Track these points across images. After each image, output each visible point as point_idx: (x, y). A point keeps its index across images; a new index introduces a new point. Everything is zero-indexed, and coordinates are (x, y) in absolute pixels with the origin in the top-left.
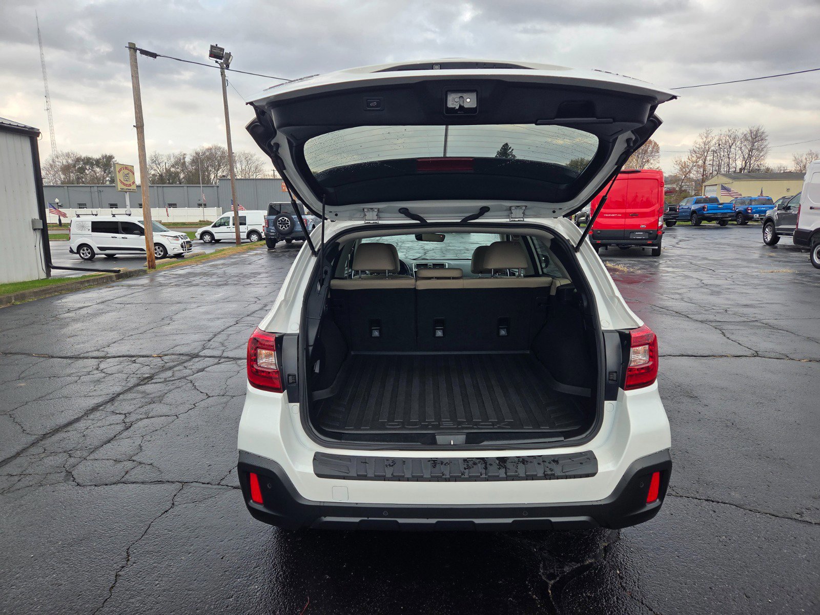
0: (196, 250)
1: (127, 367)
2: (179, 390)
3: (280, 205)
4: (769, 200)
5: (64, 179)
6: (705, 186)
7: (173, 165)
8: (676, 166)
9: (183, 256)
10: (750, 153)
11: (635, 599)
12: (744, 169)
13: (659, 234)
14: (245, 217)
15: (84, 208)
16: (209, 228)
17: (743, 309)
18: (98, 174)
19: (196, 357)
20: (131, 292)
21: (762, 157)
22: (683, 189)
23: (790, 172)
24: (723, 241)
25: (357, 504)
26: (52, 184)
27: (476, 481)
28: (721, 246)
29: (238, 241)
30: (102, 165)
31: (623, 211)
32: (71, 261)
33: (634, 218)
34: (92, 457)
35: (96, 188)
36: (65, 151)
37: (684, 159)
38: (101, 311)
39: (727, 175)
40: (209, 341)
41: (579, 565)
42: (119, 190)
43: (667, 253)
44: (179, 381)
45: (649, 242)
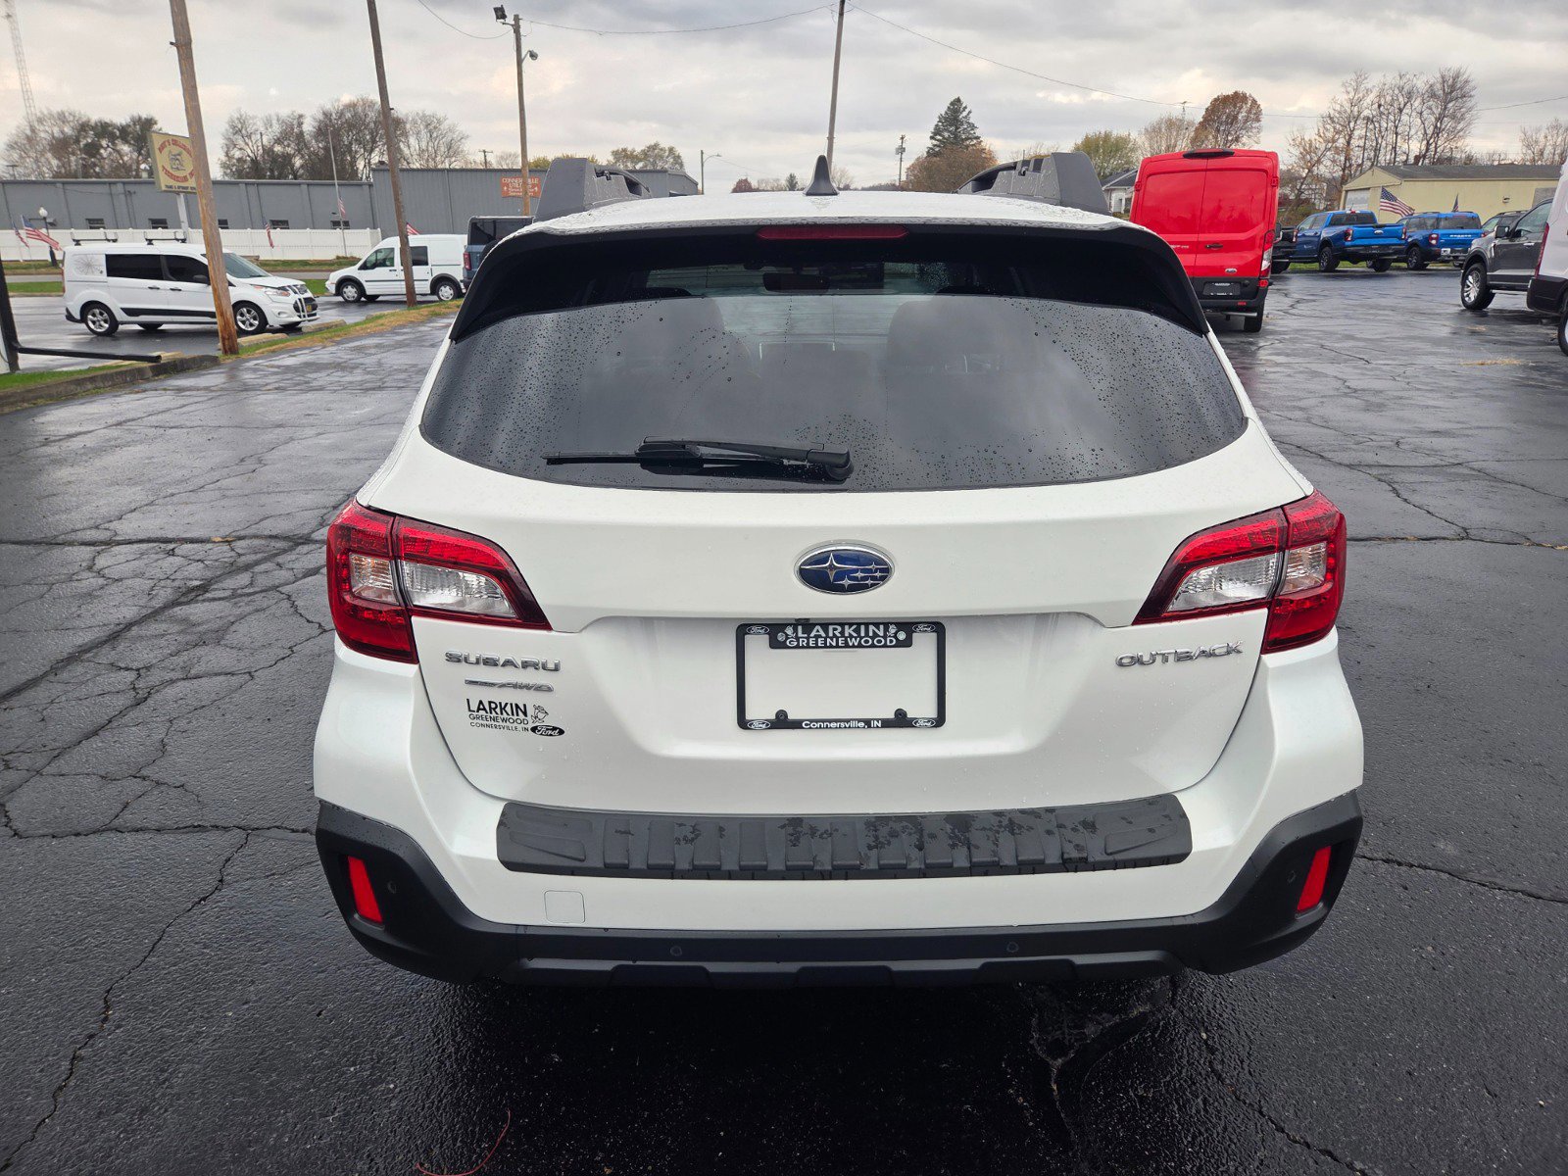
0: (327, 316)
1: (155, 564)
2: (262, 615)
3: (494, 221)
4: (1473, 218)
5: (58, 167)
6: (1347, 191)
7: (279, 139)
8: (1292, 149)
9: (300, 329)
10: (1439, 125)
11: (1245, 1103)
12: (1424, 156)
13: (1262, 287)
14: (425, 248)
15: (98, 228)
16: (352, 271)
17: (1430, 440)
18: (126, 158)
19: (303, 543)
20: (181, 402)
21: (1461, 133)
22: (1303, 197)
23: (1512, 164)
24: (1383, 302)
25: (606, 929)
26: (34, 179)
27: (895, 877)
28: (1381, 312)
29: (411, 299)
30: (133, 138)
31: (1193, 238)
32: (70, 337)
33: (1217, 252)
34: (52, 769)
35: (120, 187)
36: (56, 109)
37: (1311, 135)
38: (113, 443)
39: (1391, 168)
40: (335, 508)
41: (1117, 1019)
42: (164, 188)
43: (1274, 325)
44: (263, 594)
45: (1240, 303)
